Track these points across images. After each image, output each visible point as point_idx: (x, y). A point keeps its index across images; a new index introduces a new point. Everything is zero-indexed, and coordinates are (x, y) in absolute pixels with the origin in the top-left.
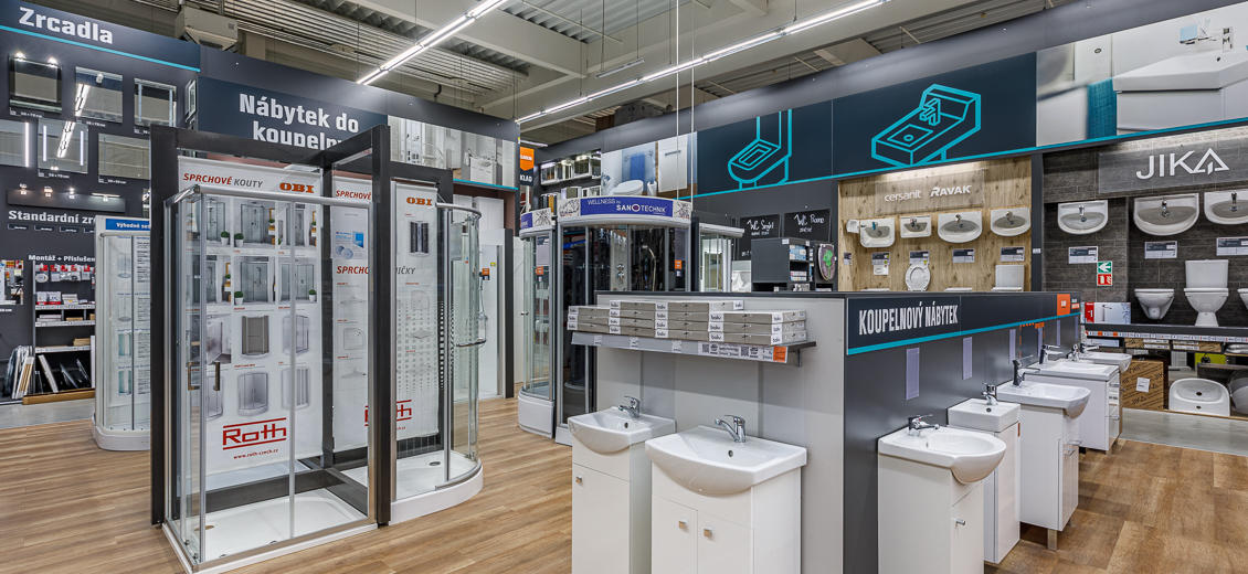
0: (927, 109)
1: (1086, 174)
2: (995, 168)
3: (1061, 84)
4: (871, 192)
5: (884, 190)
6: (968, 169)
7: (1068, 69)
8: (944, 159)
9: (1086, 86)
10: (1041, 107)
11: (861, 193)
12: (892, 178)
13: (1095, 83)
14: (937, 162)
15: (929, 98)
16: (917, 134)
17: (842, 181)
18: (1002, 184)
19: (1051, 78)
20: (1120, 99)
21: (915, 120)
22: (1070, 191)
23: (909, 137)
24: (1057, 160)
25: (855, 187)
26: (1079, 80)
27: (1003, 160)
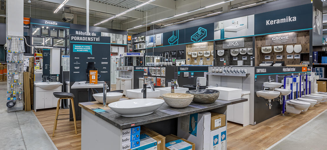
0: (199, 32)
1: (221, 45)
2: (209, 43)
3: (217, 29)
4: (191, 47)
5: (193, 47)
6: (205, 43)
7: (218, 27)
8: (201, 41)
9: (221, 30)
10: (215, 32)
11: (190, 47)
12: (195, 44)
13: (222, 29)
14: (200, 42)
15: (199, 30)
16: (198, 36)
17: (187, 45)
18: (210, 46)
19: (216, 28)
20: (225, 32)
21: (197, 34)
22: (219, 48)
23: (196, 37)
24: (217, 42)
25: (189, 46)
26: (220, 28)
27: (210, 42)
